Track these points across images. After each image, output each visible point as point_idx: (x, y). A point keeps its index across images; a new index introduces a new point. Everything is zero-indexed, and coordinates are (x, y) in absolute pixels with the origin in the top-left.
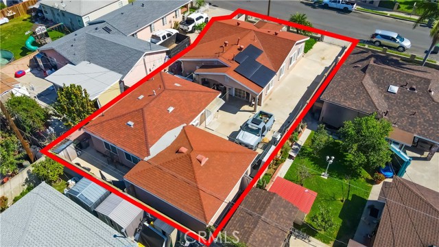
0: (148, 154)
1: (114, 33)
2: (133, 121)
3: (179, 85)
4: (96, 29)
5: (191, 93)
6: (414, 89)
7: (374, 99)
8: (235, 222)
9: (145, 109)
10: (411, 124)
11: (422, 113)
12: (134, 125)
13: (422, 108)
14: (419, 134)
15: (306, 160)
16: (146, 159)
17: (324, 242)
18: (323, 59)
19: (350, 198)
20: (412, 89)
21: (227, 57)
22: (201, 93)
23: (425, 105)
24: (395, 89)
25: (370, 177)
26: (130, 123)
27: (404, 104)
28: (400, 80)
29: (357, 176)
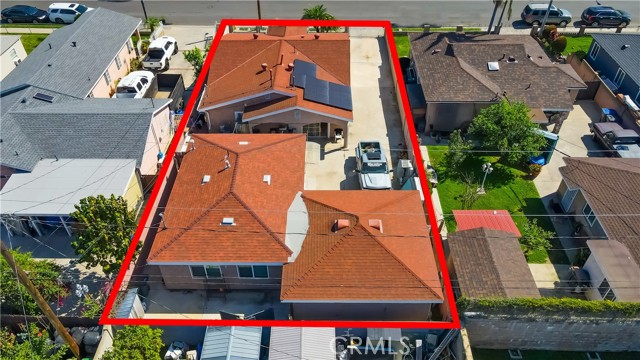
0: (290, 253)
1: (59, 101)
2: (230, 216)
3: (246, 143)
4: (24, 102)
5: (273, 148)
6: (513, 60)
7: (484, 82)
8: (468, 282)
9: (235, 191)
10: (532, 99)
11: (535, 83)
12: (235, 221)
13: (532, 78)
14: (545, 107)
15: (448, 182)
16: (291, 259)
17: (540, 263)
18: (368, 57)
19: (525, 204)
20: (512, 60)
21: (282, 83)
22: (285, 143)
23: (533, 74)
24: (495, 65)
25: (524, 174)
26: (226, 220)
27: (514, 80)
28: (495, 54)
29: (510, 177)
